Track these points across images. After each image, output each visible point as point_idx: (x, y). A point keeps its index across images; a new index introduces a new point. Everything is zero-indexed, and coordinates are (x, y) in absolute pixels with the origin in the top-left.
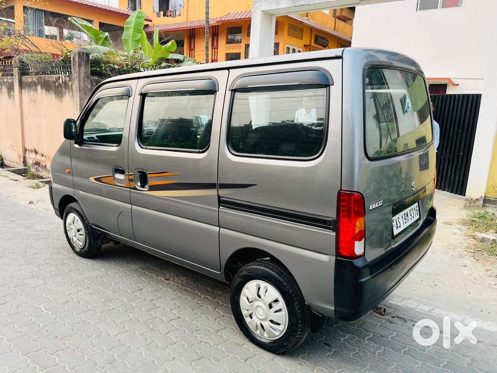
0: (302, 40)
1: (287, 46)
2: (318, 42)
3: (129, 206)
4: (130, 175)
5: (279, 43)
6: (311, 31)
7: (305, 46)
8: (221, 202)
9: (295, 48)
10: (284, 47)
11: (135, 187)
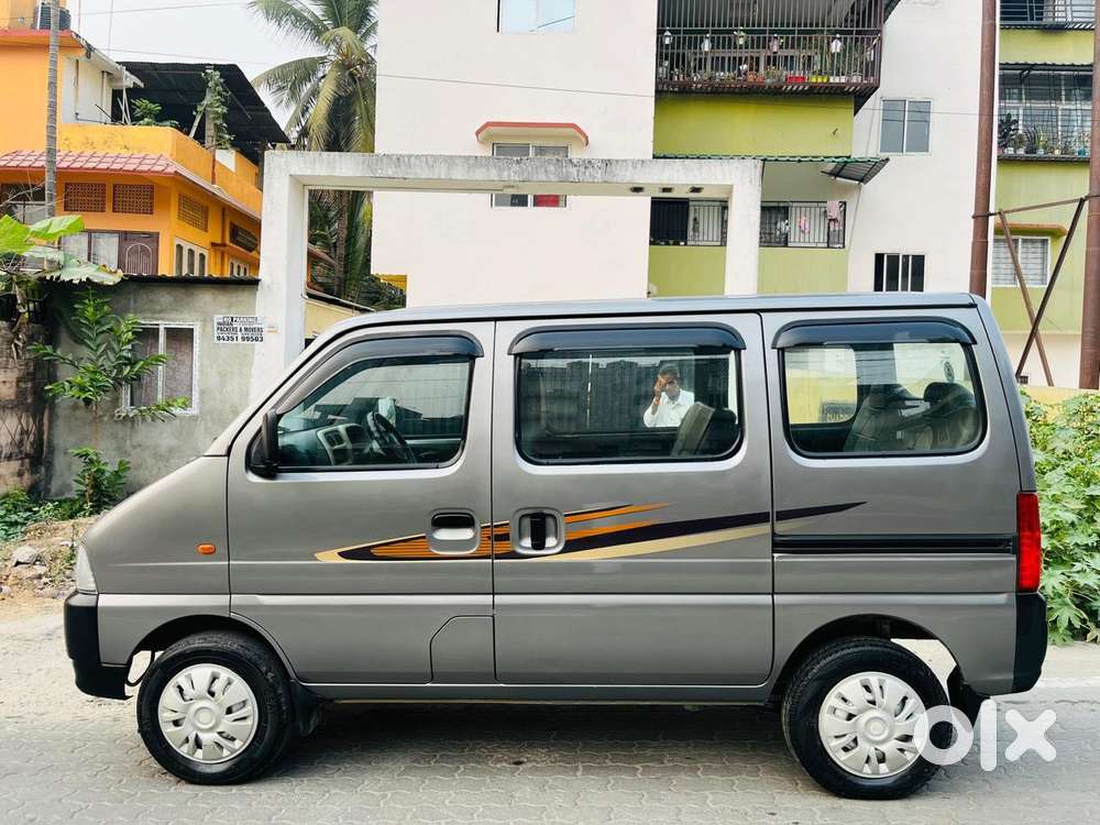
0: (206, 231)
1: (177, 242)
2: (238, 239)
3: (487, 599)
4: (496, 526)
5: (158, 233)
6: (223, 215)
7: (213, 244)
8: (781, 545)
9: (194, 248)
10: (172, 245)
11: (514, 552)
